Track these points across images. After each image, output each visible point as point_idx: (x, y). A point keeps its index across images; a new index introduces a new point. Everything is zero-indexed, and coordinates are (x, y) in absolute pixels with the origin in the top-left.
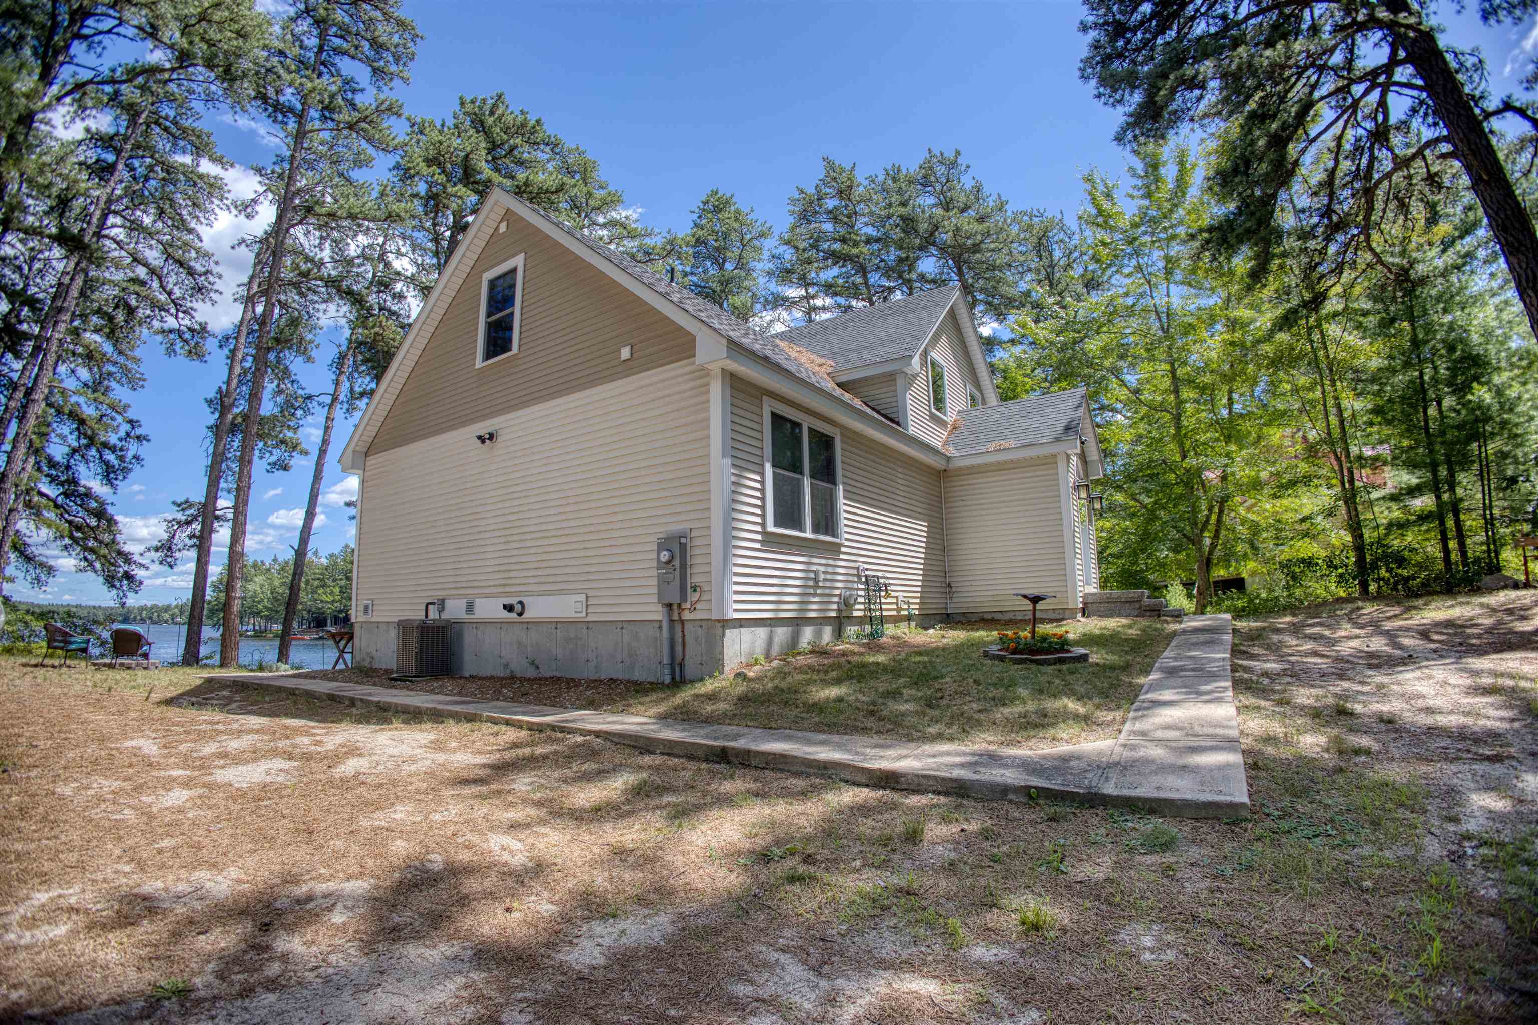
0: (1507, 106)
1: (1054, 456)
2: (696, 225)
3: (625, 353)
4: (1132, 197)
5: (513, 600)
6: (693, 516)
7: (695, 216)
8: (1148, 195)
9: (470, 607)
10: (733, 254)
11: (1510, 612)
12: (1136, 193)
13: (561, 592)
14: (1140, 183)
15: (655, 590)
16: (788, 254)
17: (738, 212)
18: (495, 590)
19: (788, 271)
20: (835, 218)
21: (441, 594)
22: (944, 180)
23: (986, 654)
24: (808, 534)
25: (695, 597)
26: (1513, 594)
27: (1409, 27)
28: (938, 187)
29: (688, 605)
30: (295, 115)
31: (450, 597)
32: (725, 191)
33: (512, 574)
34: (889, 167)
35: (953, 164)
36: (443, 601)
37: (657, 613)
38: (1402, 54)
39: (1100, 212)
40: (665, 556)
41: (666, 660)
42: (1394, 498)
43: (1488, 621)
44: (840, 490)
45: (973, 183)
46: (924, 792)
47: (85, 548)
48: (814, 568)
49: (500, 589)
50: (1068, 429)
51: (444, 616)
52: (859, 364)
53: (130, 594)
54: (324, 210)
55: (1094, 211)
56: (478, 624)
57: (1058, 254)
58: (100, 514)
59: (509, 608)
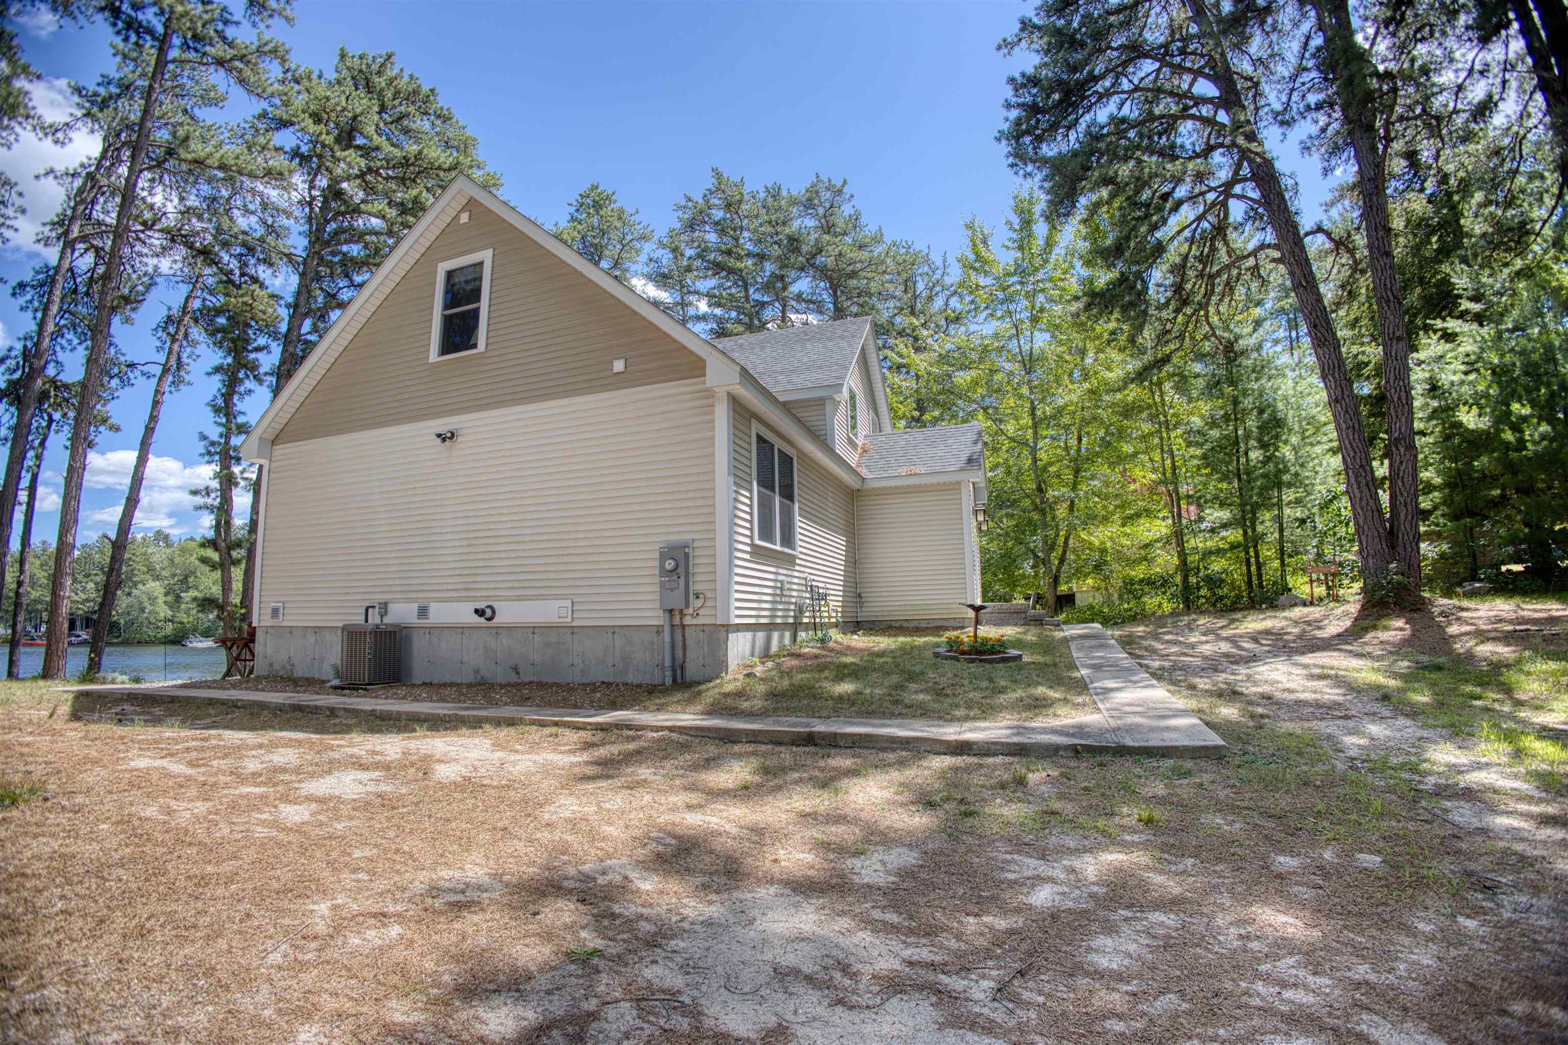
0: (1319, 229)
1: (959, 483)
2: (573, 219)
3: (619, 366)
4: (1007, 248)
5: (481, 605)
6: (700, 528)
7: (572, 210)
8: (1021, 248)
9: (423, 612)
10: (612, 251)
11: (1308, 623)
12: (1010, 244)
13: (544, 598)
14: (1015, 236)
15: (656, 597)
16: (666, 257)
17: (622, 211)
18: (455, 594)
19: (664, 276)
20: (723, 230)
21: (386, 597)
22: (827, 205)
23: (937, 655)
24: (778, 548)
25: (699, 603)
26: (1306, 610)
27: (1257, 154)
28: (821, 211)
29: (691, 611)
30: (154, 38)
31: (394, 601)
32: (606, 187)
33: (479, 579)
34: (769, 186)
35: (840, 192)
36: (386, 604)
37: (656, 618)
38: (1246, 171)
39: (979, 257)
40: (670, 565)
41: (668, 663)
42: (1213, 531)
43: (1296, 630)
44: (797, 505)
45: (852, 211)
46: (995, 755)
48: (780, 578)
49: (464, 594)
50: (970, 461)
51: (387, 620)
52: (790, 387)
54: (189, 157)
55: (972, 257)
56: (432, 629)
57: (920, 286)
59: (480, 612)
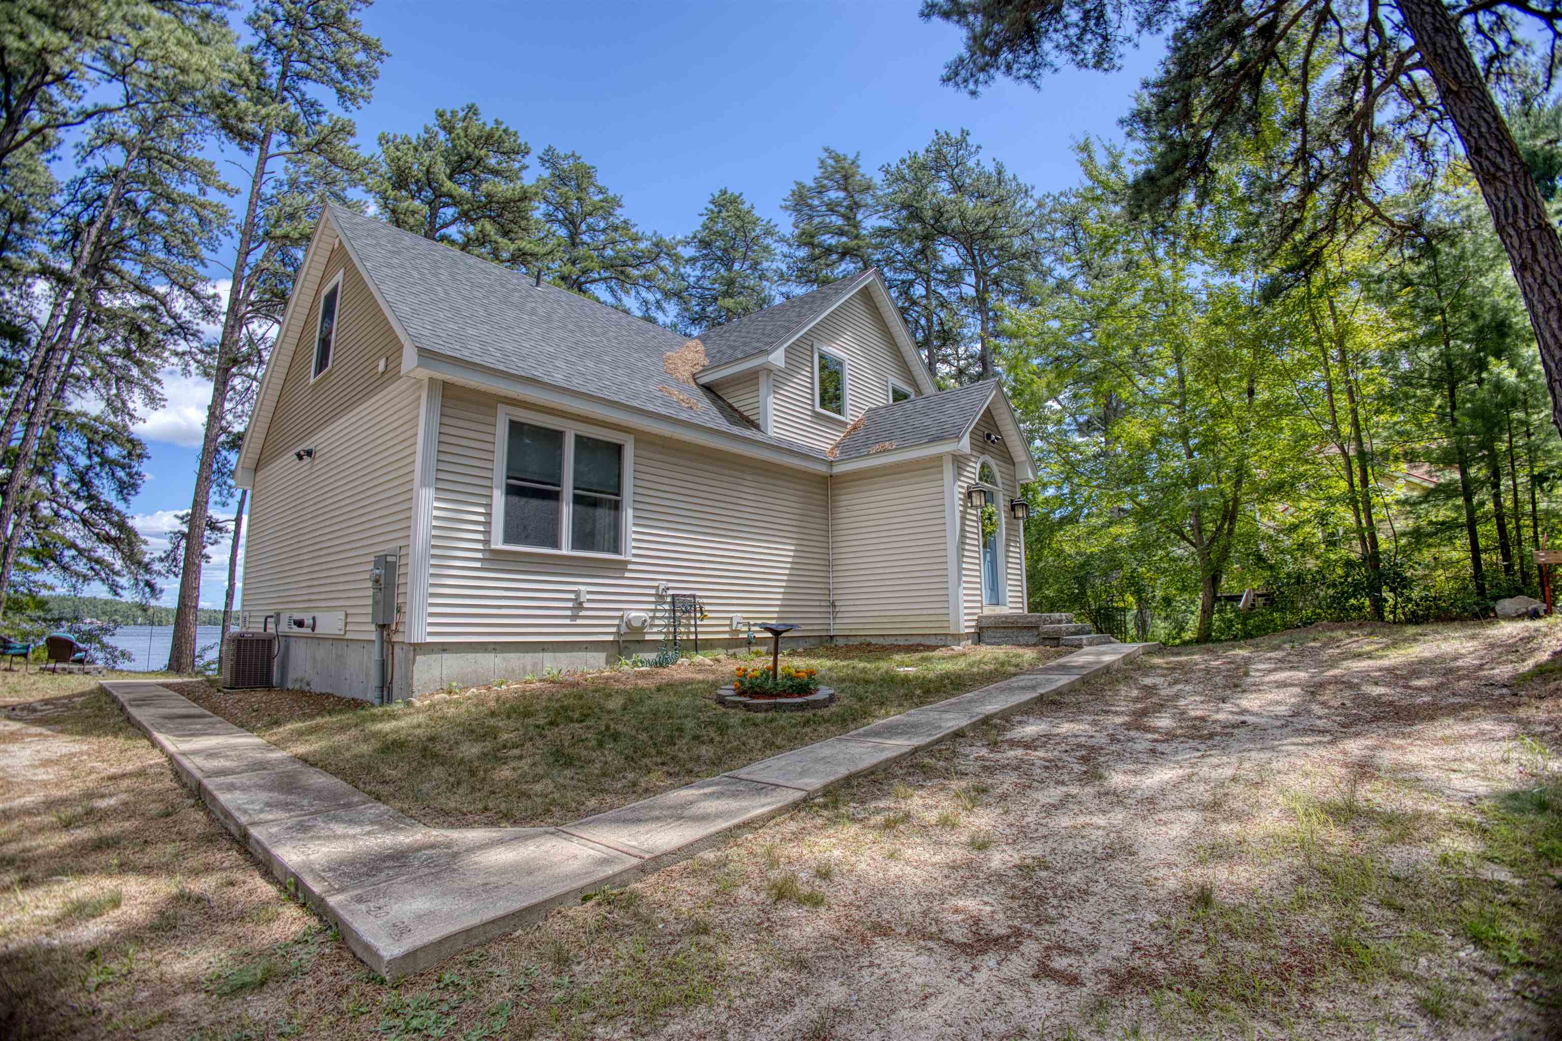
1: (940, 458)
3: (382, 366)
6: (404, 533)
10: (739, 254)
13: (332, 609)
15: (370, 610)
24: (566, 552)
25: (399, 619)
29: (395, 627)
30: (258, 141)
31: (283, 611)
35: (961, 145)
36: (279, 614)
37: (371, 633)
40: (376, 575)
44: (630, 499)
48: (574, 588)
59: (299, 624)
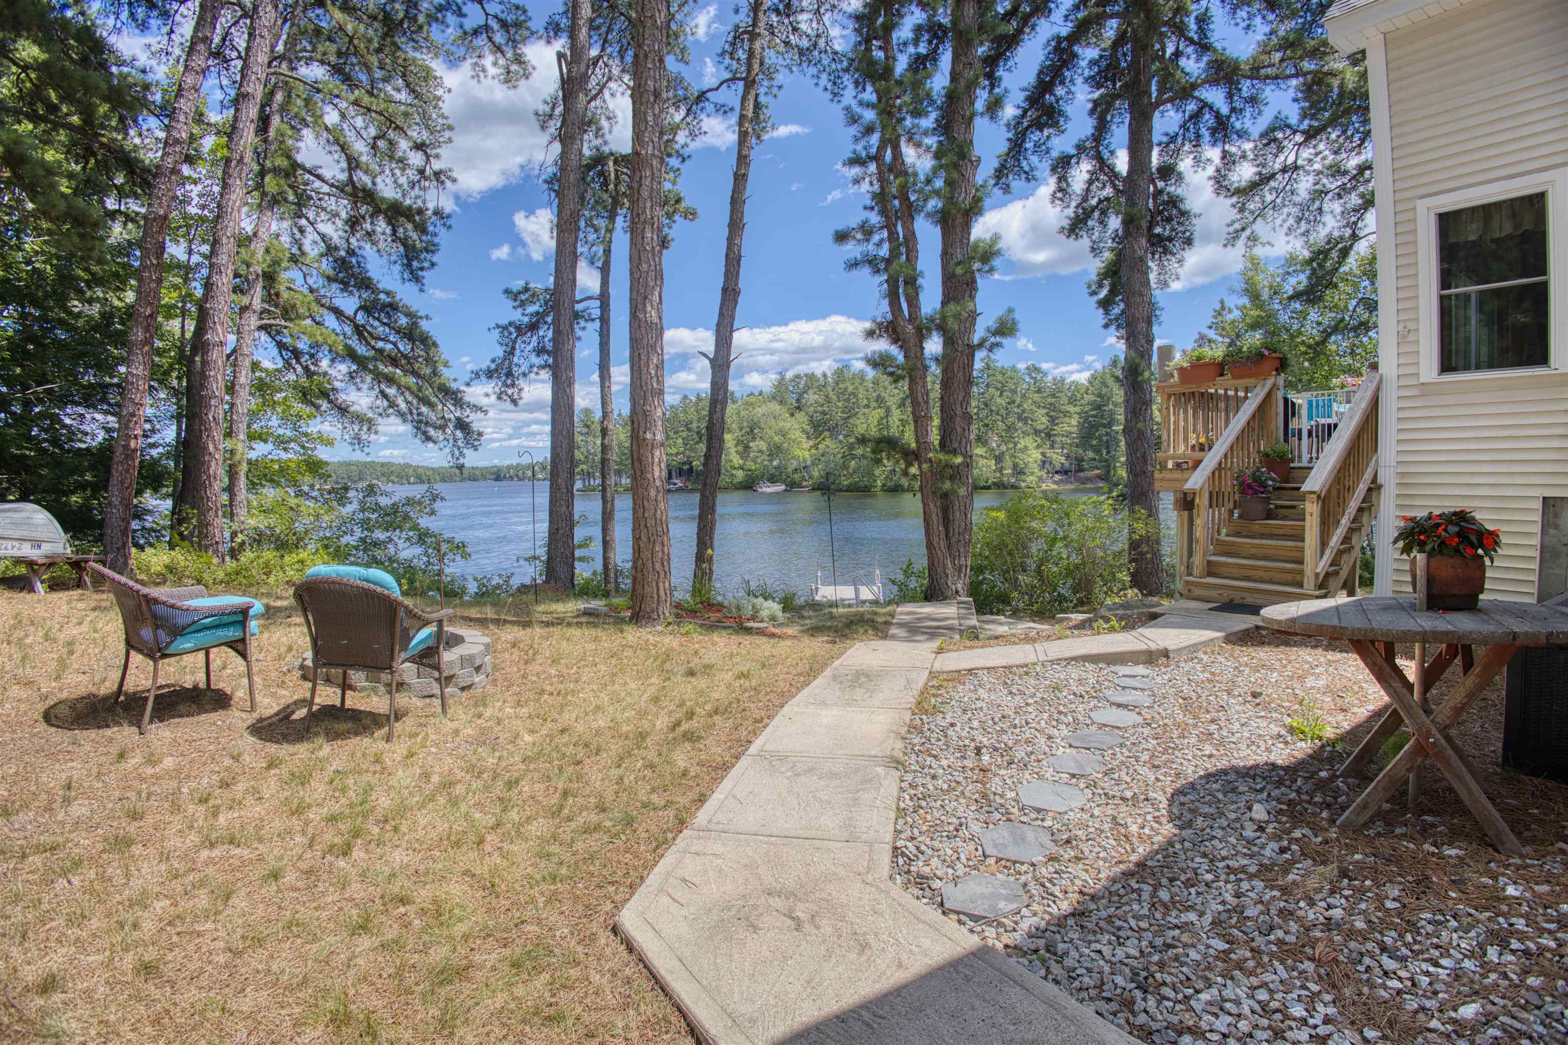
47: (380, 377)
53: (468, 452)
58: (412, 334)
